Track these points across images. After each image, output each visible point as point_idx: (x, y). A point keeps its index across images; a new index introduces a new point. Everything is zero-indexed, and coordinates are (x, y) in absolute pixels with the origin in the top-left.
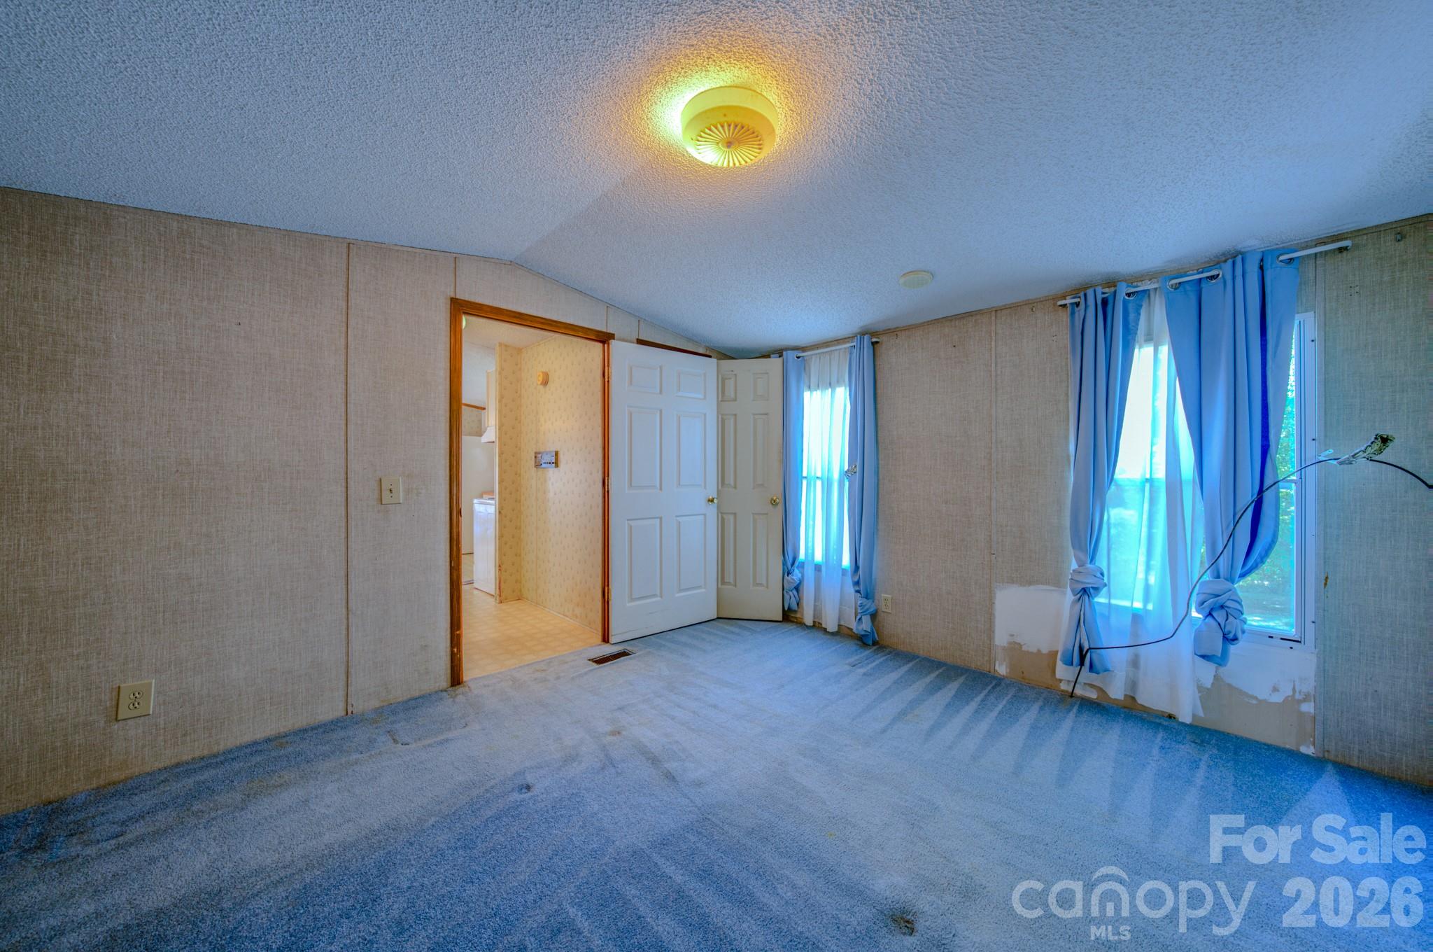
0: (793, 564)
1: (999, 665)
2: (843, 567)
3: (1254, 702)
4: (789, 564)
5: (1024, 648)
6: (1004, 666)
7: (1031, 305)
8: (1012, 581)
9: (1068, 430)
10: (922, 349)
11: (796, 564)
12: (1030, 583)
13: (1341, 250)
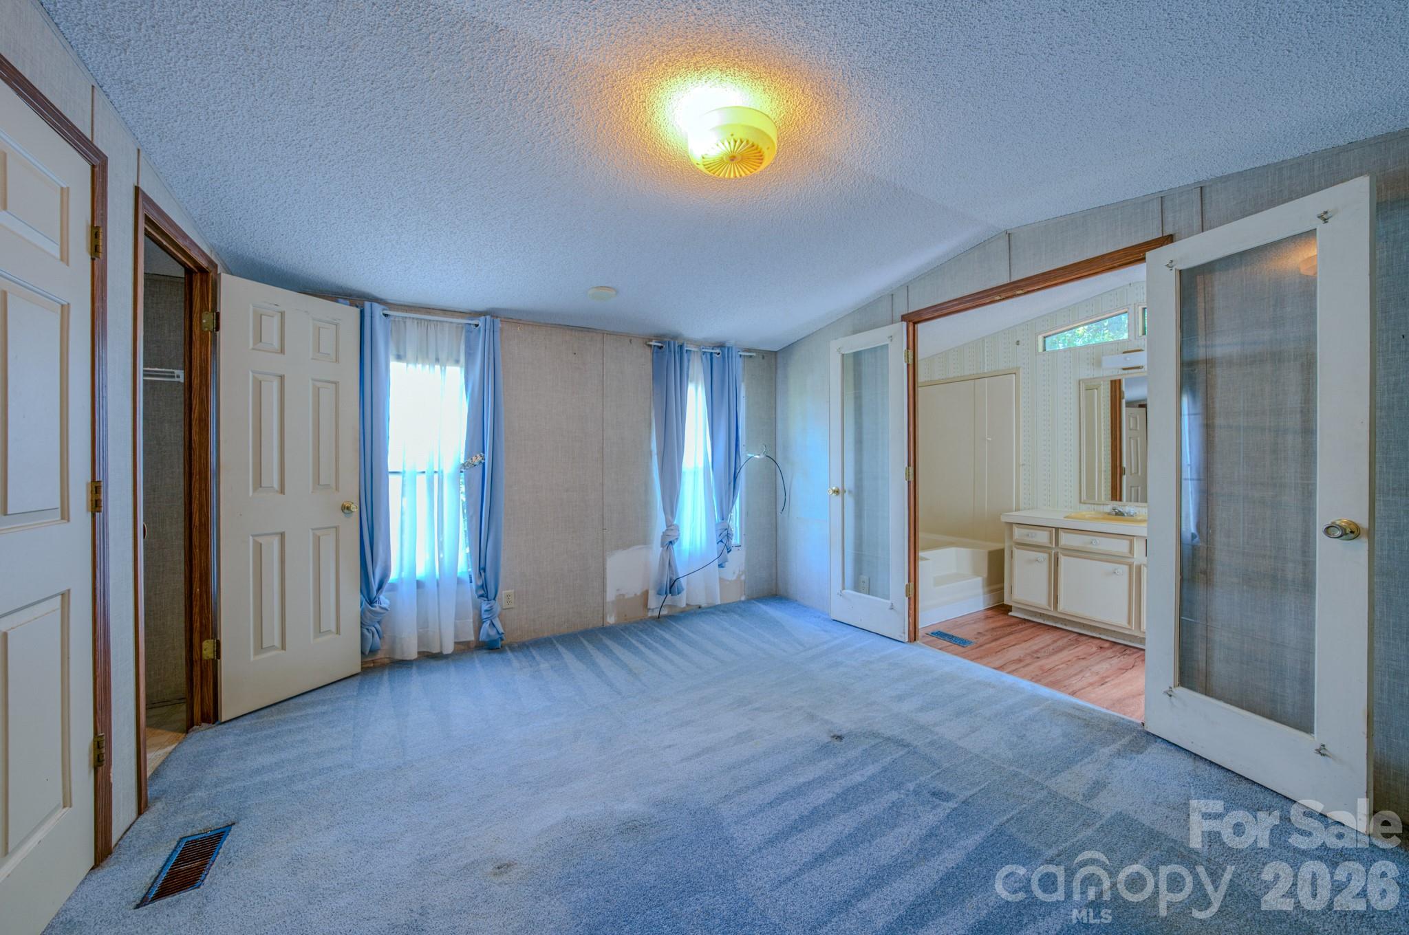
0: (380, 587)
1: (610, 617)
2: (459, 574)
3: (728, 583)
4: (375, 586)
5: (626, 597)
6: (613, 617)
7: (630, 337)
8: (617, 548)
9: (650, 433)
10: (546, 348)
11: (386, 587)
12: (629, 546)
13: (751, 356)
